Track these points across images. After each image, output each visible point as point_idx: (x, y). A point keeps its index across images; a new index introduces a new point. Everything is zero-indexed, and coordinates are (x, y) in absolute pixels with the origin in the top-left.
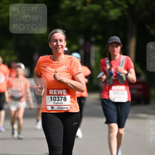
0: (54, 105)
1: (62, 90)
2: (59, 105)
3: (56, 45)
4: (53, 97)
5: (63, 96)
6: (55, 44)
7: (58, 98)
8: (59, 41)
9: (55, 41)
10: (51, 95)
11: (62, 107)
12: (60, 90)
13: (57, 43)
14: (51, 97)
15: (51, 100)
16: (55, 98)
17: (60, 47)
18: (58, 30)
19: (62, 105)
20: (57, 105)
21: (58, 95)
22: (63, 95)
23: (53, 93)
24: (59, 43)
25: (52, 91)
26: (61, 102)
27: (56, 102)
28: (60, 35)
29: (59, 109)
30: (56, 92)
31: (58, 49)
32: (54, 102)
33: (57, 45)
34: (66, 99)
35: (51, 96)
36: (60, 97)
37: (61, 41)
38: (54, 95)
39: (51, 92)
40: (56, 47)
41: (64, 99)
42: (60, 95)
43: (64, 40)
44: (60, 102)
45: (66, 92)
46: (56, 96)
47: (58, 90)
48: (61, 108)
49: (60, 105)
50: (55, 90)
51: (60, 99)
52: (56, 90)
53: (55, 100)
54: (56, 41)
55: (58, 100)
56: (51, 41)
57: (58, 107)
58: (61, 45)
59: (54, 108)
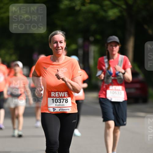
0: (56, 106)
1: (64, 93)
2: (60, 106)
3: (56, 47)
4: (54, 99)
5: (65, 98)
6: (55, 45)
8: (59, 43)
9: (55, 43)
10: (53, 97)
12: (62, 93)
13: (58, 45)
14: (53, 100)
15: (53, 102)
16: (56, 100)
19: (64, 106)
22: (64, 97)
23: (55, 95)
24: (60, 45)
25: (54, 93)
26: (63, 104)
27: (58, 103)
28: (60, 36)
29: (61, 111)
30: (58, 94)
31: (58, 51)
32: (56, 103)
33: (58, 47)
34: (67, 101)
35: (52, 98)
36: (62, 99)
37: (61, 42)
38: (55, 97)
39: (53, 94)
40: (57, 48)
41: (66, 101)
42: (62, 97)
43: (63, 42)
44: (61, 103)
45: (67, 94)
46: (58, 99)
47: (60, 93)
48: (63, 110)
52: (58, 93)
54: (57, 42)
55: (60, 102)
56: (51, 42)
57: (59, 109)
58: (61, 47)
59: (56, 109)
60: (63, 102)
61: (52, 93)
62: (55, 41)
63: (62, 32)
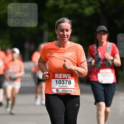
0: (59, 87)
1: (67, 74)
2: (63, 88)
3: (62, 35)
4: (58, 80)
5: (68, 80)
7: (63, 81)
8: (65, 31)
10: (57, 78)
11: (66, 90)
12: (65, 74)
13: (64, 33)
14: (57, 81)
15: (57, 84)
16: (60, 81)
19: (67, 88)
20: (62, 88)
21: (63, 78)
22: (68, 78)
23: (59, 76)
24: (66, 33)
25: (58, 74)
26: (66, 85)
27: (61, 85)
29: (64, 92)
30: (62, 76)
32: (60, 85)
34: (70, 82)
35: (56, 80)
36: (65, 81)
37: (67, 31)
38: (59, 79)
39: (56, 76)
40: (63, 36)
41: (69, 82)
42: (65, 78)
44: (65, 85)
45: (70, 76)
46: (61, 80)
49: (65, 88)
50: (60, 74)
51: (65, 82)
52: (62, 74)
53: (60, 83)
55: (63, 83)
57: (62, 90)
58: (67, 35)
59: (59, 90)
60: (66, 84)
61: (56, 74)
62: (62, 29)
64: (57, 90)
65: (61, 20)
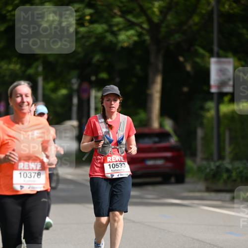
2: (30, 183)
3: (21, 102)
4: (23, 172)
6: (19, 100)
8: (24, 96)
10: (21, 170)
13: (22, 99)
14: (20, 173)
17: (26, 104)
18: (22, 82)
21: (29, 170)
24: (25, 99)
26: (34, 179)
27: (27, 178)
29: (30, 189)
32: (25, 179)
33: (23, 102)
34: (40, 175)
36: (33, 173)
37: (26, 96)
38: (24, 170)
40: (21, 104)
41: (38, 175)
42: (33, 170)
43: (30, 95)
44: (32, 179)
46: (27, 172)
51: (33, 175)
53: (25, 176)
55: (30, 176)
56: (13, 96)
57: (28, 186)
59: (24, 187)
60: (34, 177)
62: (20, 94)
63: (28, 82)
64: (22, 187)
65: (15, 84)
